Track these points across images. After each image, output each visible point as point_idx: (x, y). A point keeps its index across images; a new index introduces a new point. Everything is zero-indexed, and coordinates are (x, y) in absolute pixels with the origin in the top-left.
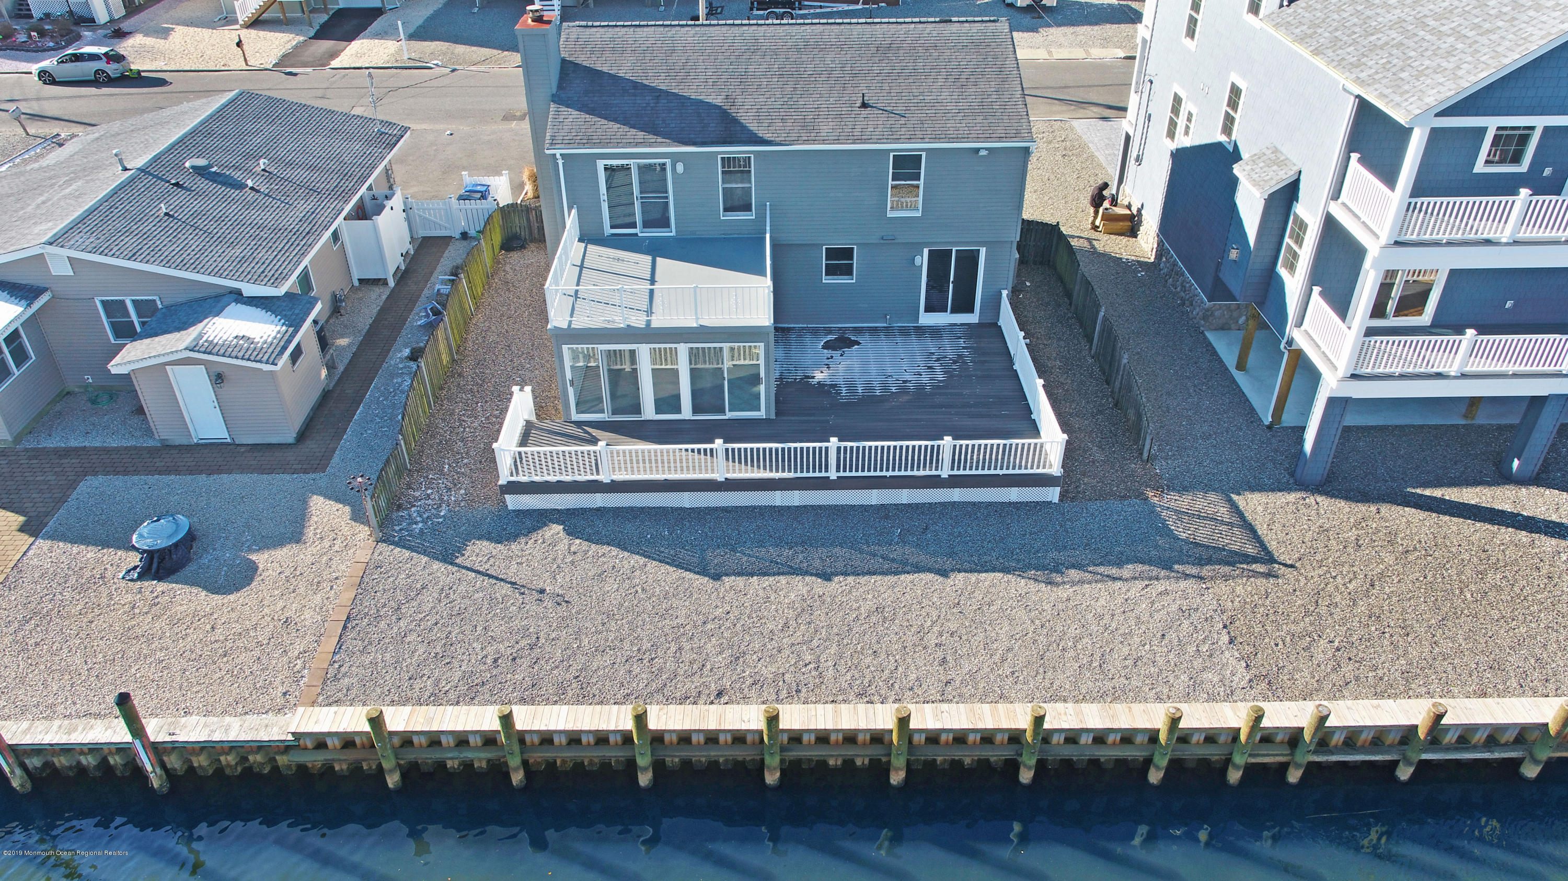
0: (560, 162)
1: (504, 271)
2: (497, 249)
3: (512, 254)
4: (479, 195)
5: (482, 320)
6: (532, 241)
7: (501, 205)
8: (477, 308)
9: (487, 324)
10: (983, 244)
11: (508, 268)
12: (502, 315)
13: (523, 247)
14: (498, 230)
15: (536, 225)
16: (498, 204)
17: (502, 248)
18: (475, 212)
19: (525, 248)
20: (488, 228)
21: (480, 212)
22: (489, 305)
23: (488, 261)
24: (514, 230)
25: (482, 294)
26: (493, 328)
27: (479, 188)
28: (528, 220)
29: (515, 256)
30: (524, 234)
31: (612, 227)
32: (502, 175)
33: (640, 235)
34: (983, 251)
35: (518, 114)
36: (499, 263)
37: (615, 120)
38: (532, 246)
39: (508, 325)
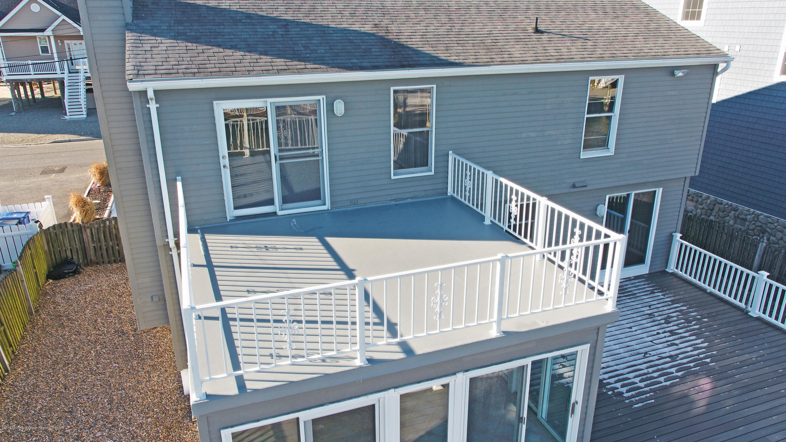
0: (153, 106)
1: (54, 302)
2: (42, 279)
3: (62, 282)
4: (16, 222)
5: (23, 377)
6: (87, 265)
7: (45, 227)
8: (14, 359)
9: (31, 380)
10: (658, 184)
11: (58, 298)
12: (56, 363)
13: (76, 272)
14: (43, 256)
15: (92, 245)
16: (41, 226)
17: (49, 277)
18: (10, 241)
19: (79, 273)
20: (29, 252)
21: (17, 239)
22: (35, 350)
23: (31, 295)
24: (63, 255)
25: (23, 338)
26: (42, 385)
27: (15, 216)
28: (82, 241)
29: (67, 282)
30: (78, 258)
31: (236, 208)
32: (44, 200)
33: (280, 213)
34: (659, 192)
35: (57, 169)
36: (46, 294)
37: (234, 47)
38: (89, 270)
39: (65, 376)
